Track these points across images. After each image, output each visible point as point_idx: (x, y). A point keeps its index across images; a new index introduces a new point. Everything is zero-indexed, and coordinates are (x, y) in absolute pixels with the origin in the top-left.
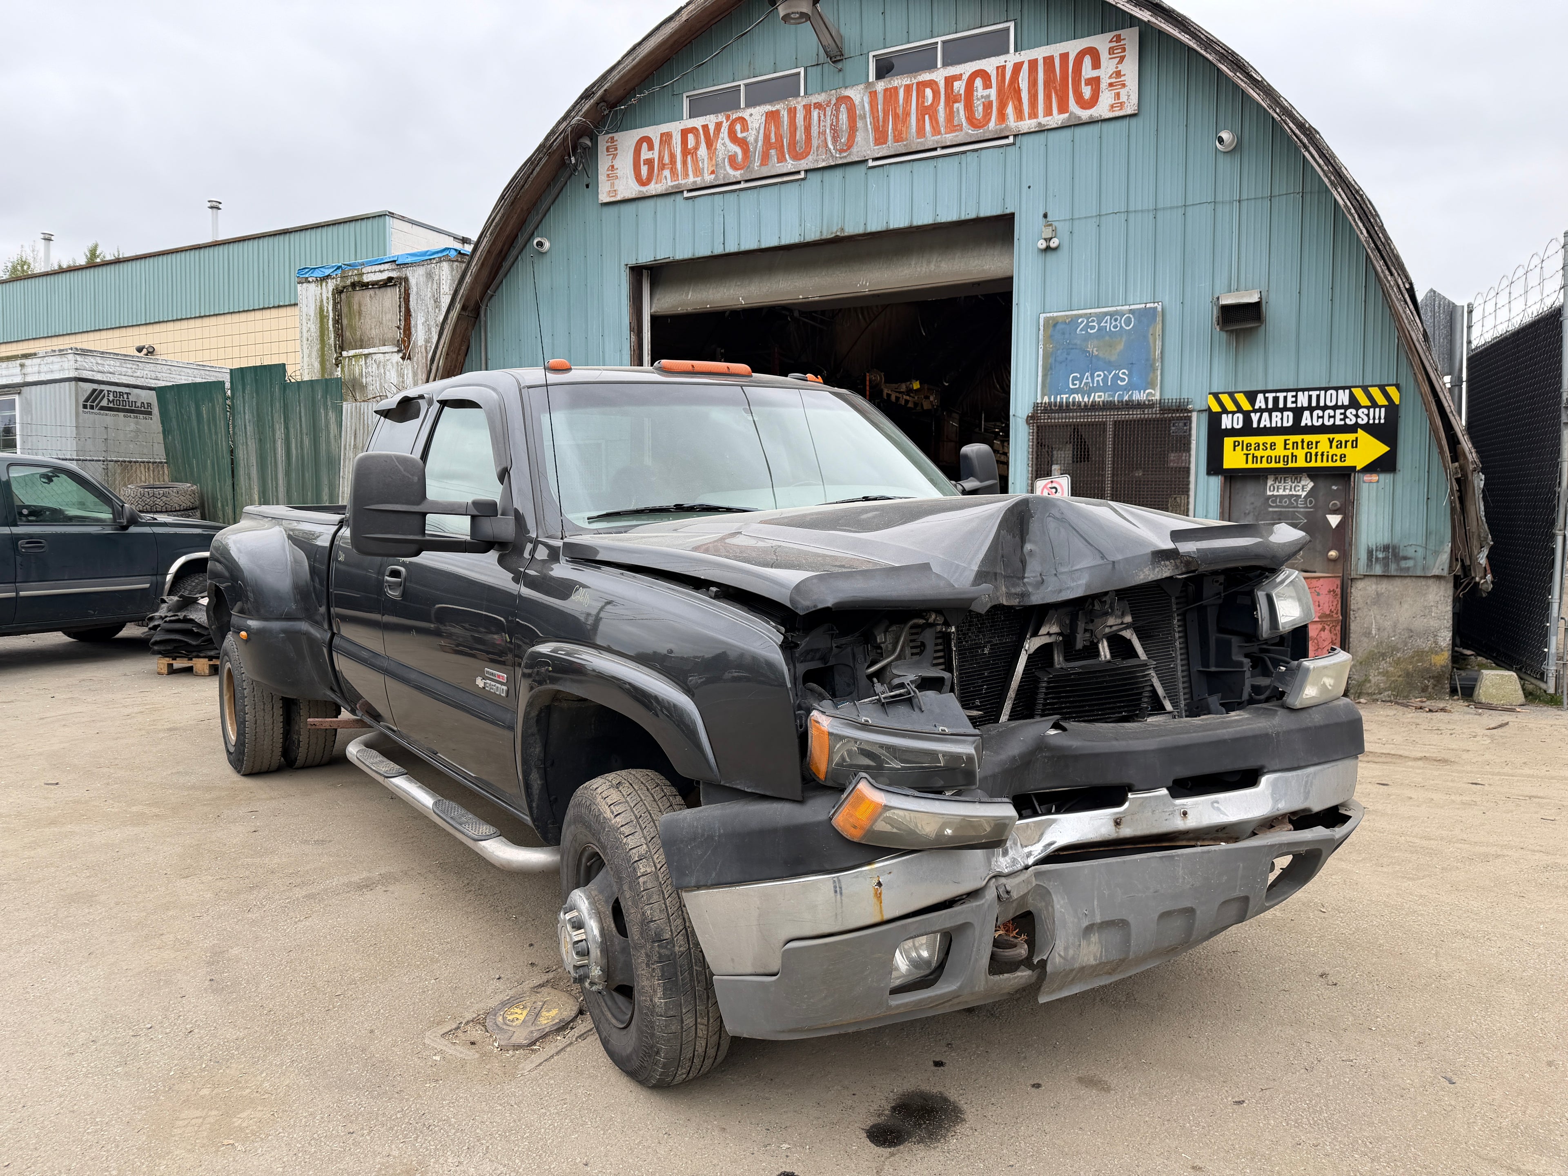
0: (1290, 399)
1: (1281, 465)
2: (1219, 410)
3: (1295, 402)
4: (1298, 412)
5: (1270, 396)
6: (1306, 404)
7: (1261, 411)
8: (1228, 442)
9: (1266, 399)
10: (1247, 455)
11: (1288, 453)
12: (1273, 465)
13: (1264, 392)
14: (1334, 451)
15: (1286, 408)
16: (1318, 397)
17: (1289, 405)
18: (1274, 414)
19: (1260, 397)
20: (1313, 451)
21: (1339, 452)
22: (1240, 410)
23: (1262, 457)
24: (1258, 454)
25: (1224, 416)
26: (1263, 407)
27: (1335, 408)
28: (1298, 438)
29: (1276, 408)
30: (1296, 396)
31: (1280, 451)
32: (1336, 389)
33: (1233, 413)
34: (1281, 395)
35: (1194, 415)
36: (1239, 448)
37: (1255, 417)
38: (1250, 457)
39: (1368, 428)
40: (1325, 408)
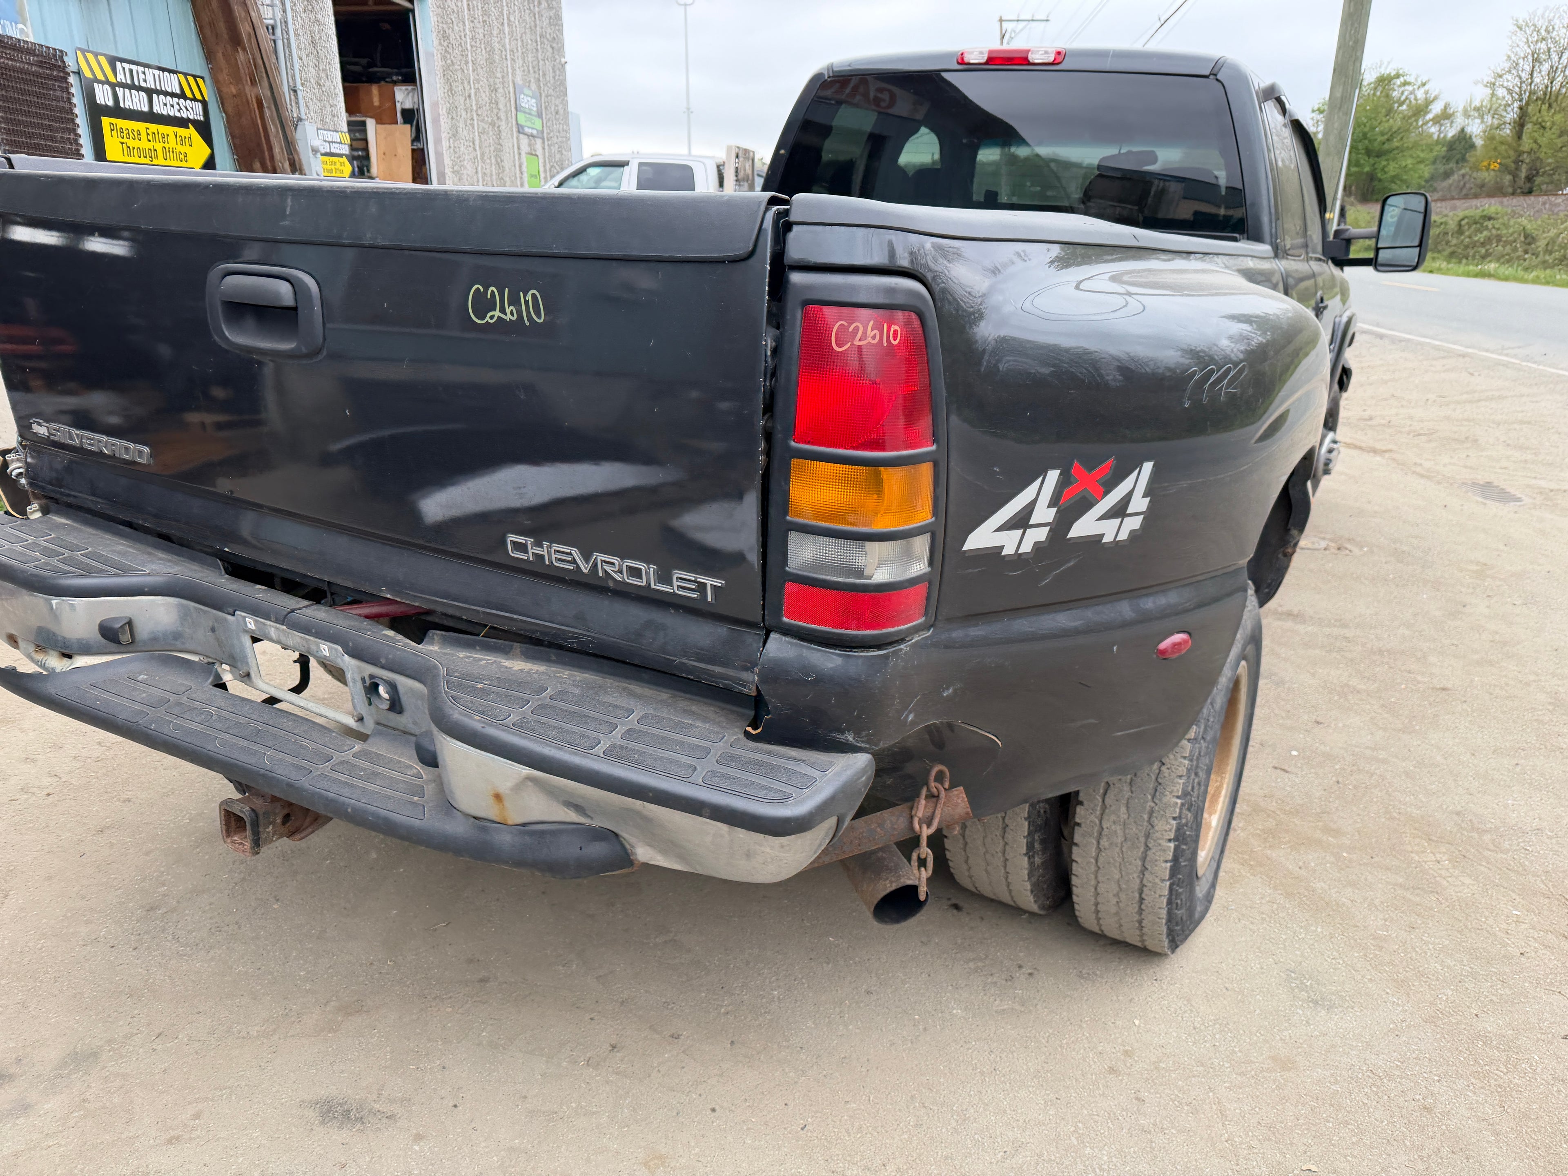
0: (142, 76)
1: (147, 161)
2: (91, 77)
3: (145, 81)
4: (149, 92)
5: (127, 66)
6: (153, 87)
7: (123, 86)
8: (106, 121)
9: (124, 69)
10: (122, 143)
11: (149, 145)
12: (143, 160)
13: (122, 60)
14: (180, 148)
15: (139, 89)
16: (159, 76)
17: (143, 84)
18: (133, 92)
19: (118, 64)
20: (166, 145)
21: (182, 149)
22: (107, 82)
23: (134, 148)
24: (131, 143)
25: (95, 84)
26: (124, 81)
27: (173, 95)
28: (153, 127)
29: (132, 87)
30: (144, 73)
31: (144, 144)
32: (170, 71)
33: (103, 83)
34: (134, 68)
35: (72, 79)
36: (114, 133)
37: (120, 91)
38: (124, 145)
39: (196, 124)
40: (166, 94)
